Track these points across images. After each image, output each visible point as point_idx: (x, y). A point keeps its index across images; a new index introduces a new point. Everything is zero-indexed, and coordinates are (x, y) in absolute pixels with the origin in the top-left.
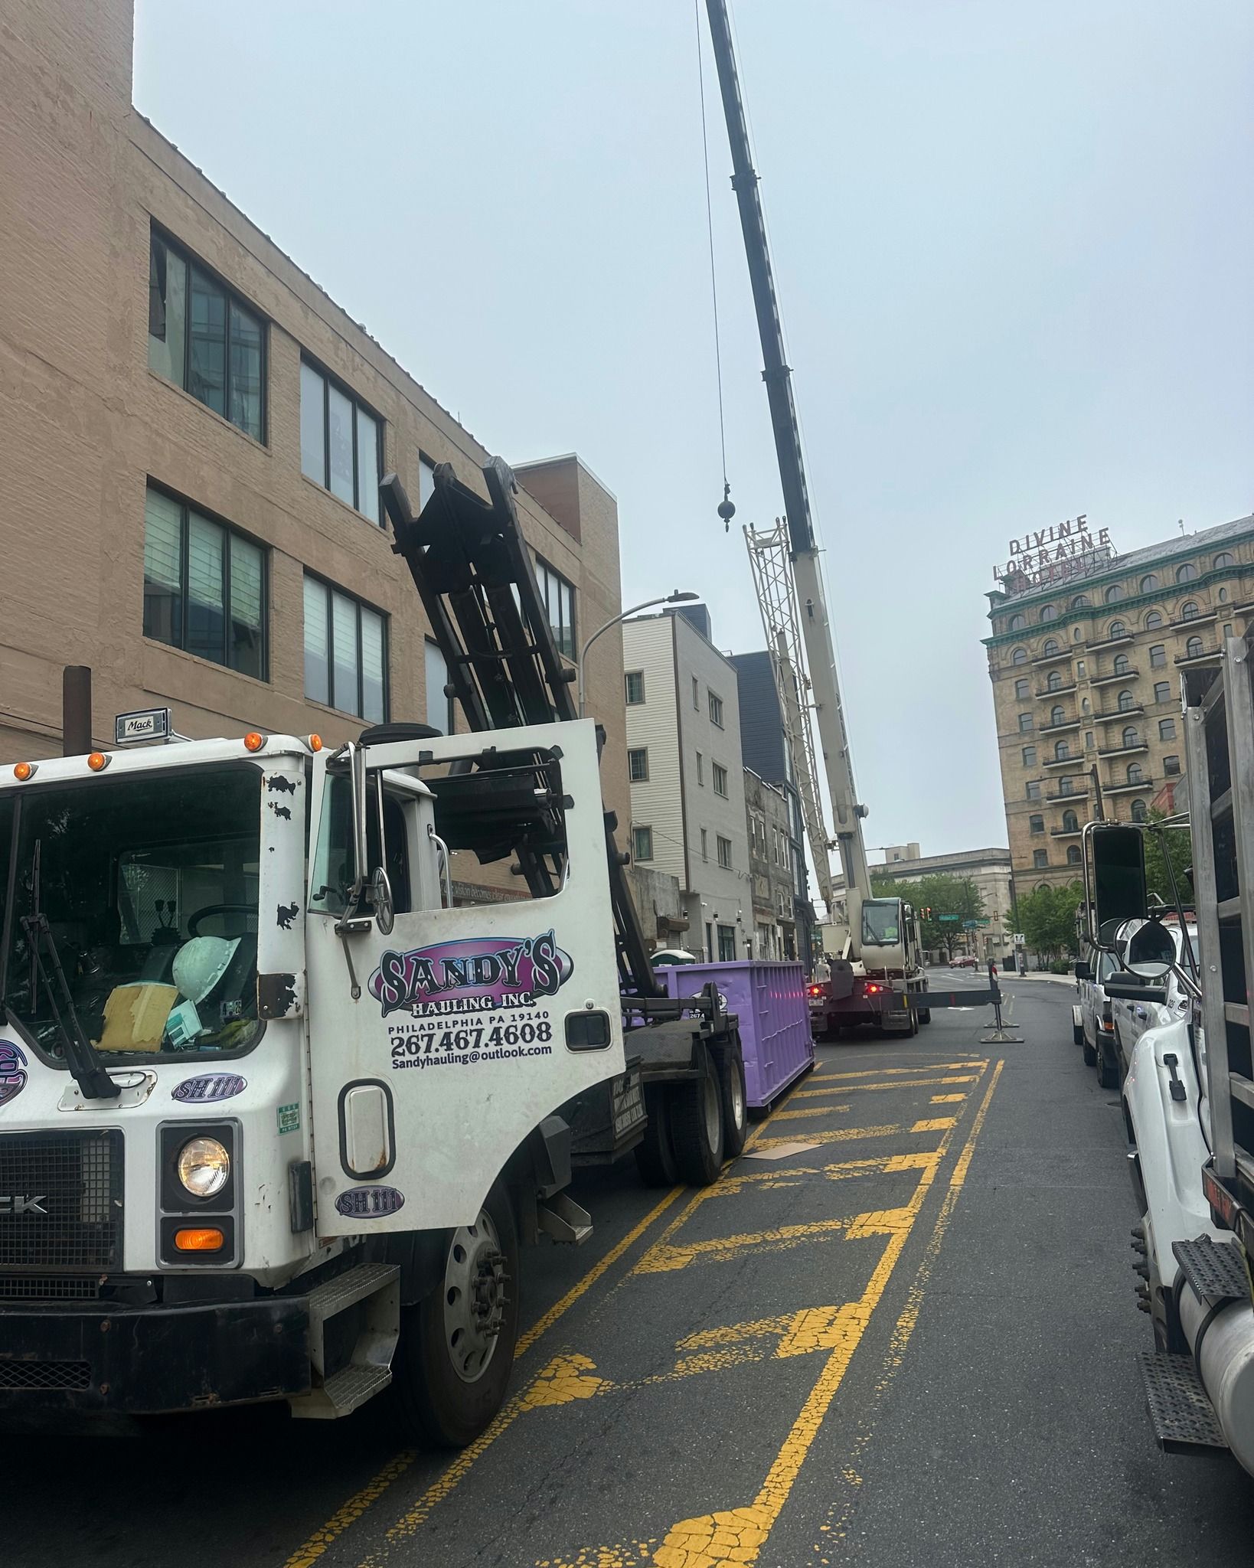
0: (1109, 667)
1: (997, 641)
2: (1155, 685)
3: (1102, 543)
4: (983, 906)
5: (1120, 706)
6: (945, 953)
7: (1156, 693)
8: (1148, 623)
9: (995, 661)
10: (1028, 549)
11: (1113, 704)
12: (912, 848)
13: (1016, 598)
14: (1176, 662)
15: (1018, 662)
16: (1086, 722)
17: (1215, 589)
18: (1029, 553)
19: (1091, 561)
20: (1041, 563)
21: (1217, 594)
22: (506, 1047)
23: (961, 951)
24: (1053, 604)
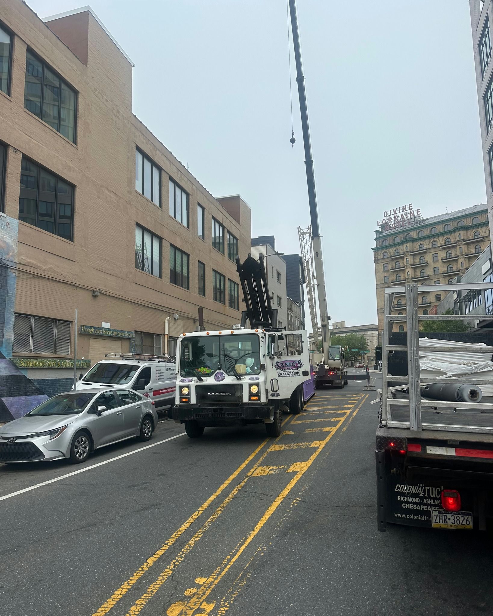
0: (417, 260)
1: (377, 249)
2: (434, 268)
3: (417, 214)
4: (368, 346)
5: (421, 275)
6: (353, 363)
7: (434, 271)
8: (433, 245)
9: (376, 256)
10: (391, 215)
11: (418, 274)
12: (342, 323)
13: (385, 233)
14: (442, 260)
15: (385, 257)
16: (408, 280)
17: (457, 234)
18: (391, 216)
19: (413, 221)
20: (395, 221)
21: (458, 236)
22: (294, 375)
23: (359, 362)
24: (399, 236)
